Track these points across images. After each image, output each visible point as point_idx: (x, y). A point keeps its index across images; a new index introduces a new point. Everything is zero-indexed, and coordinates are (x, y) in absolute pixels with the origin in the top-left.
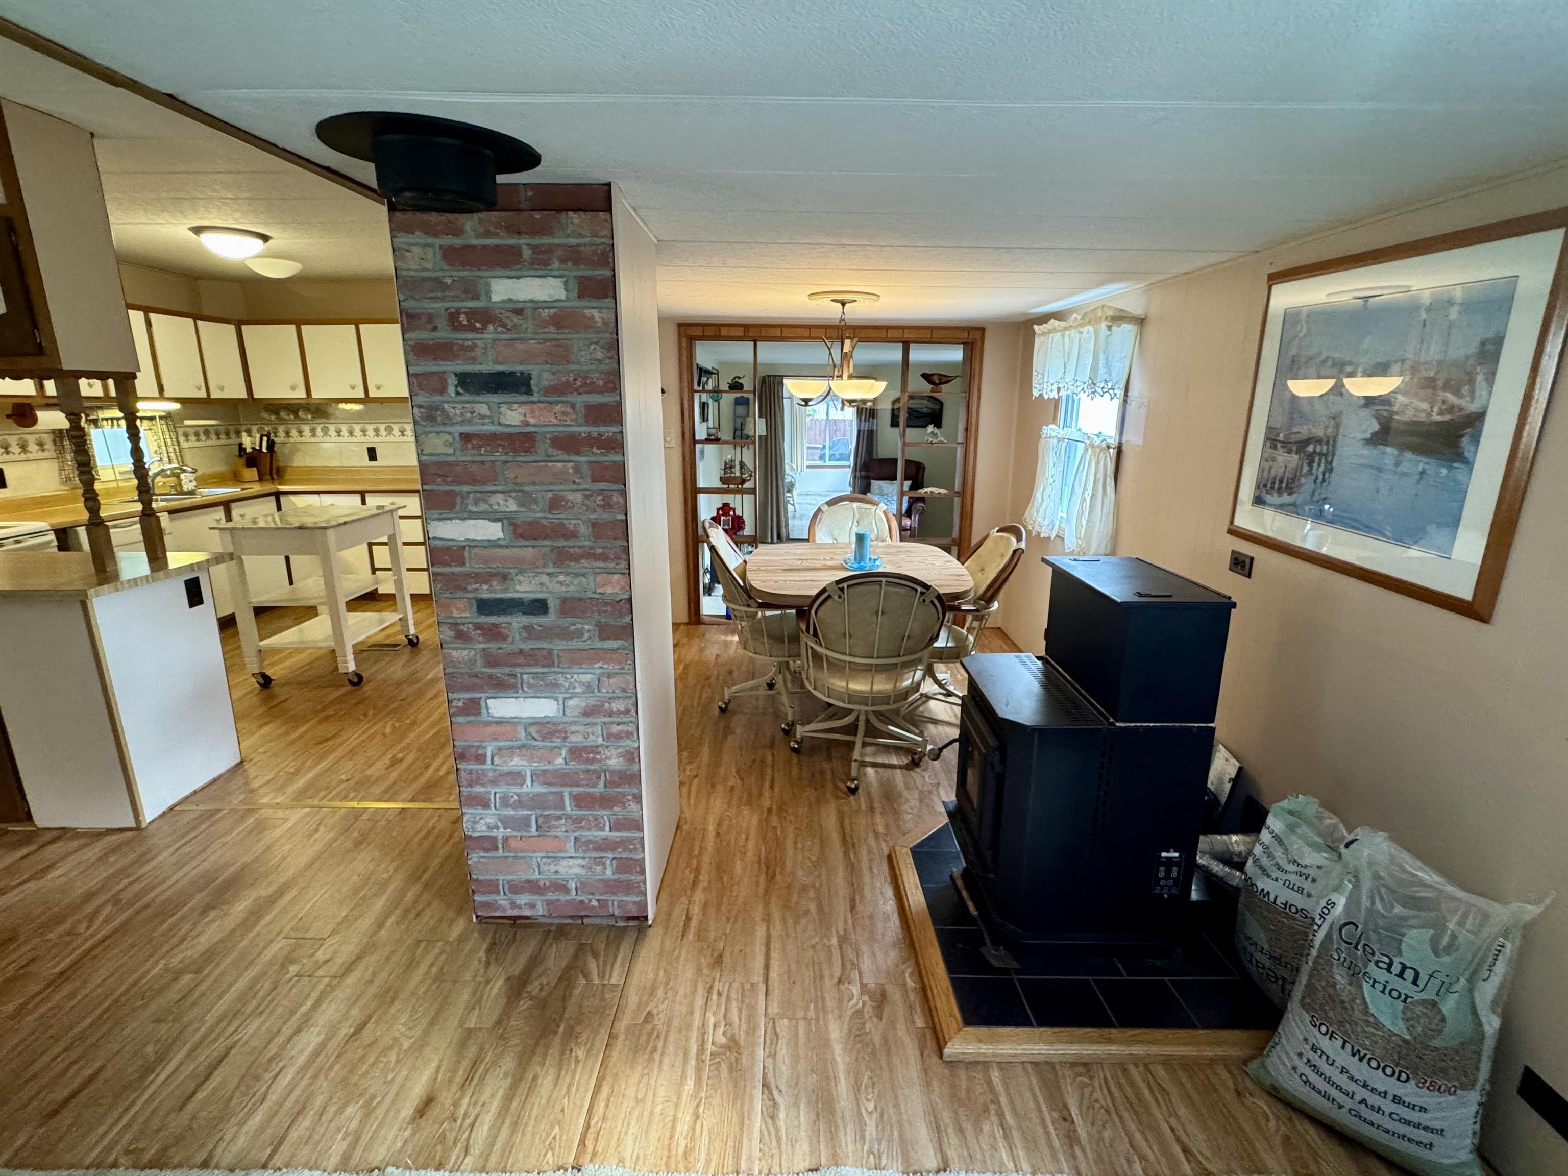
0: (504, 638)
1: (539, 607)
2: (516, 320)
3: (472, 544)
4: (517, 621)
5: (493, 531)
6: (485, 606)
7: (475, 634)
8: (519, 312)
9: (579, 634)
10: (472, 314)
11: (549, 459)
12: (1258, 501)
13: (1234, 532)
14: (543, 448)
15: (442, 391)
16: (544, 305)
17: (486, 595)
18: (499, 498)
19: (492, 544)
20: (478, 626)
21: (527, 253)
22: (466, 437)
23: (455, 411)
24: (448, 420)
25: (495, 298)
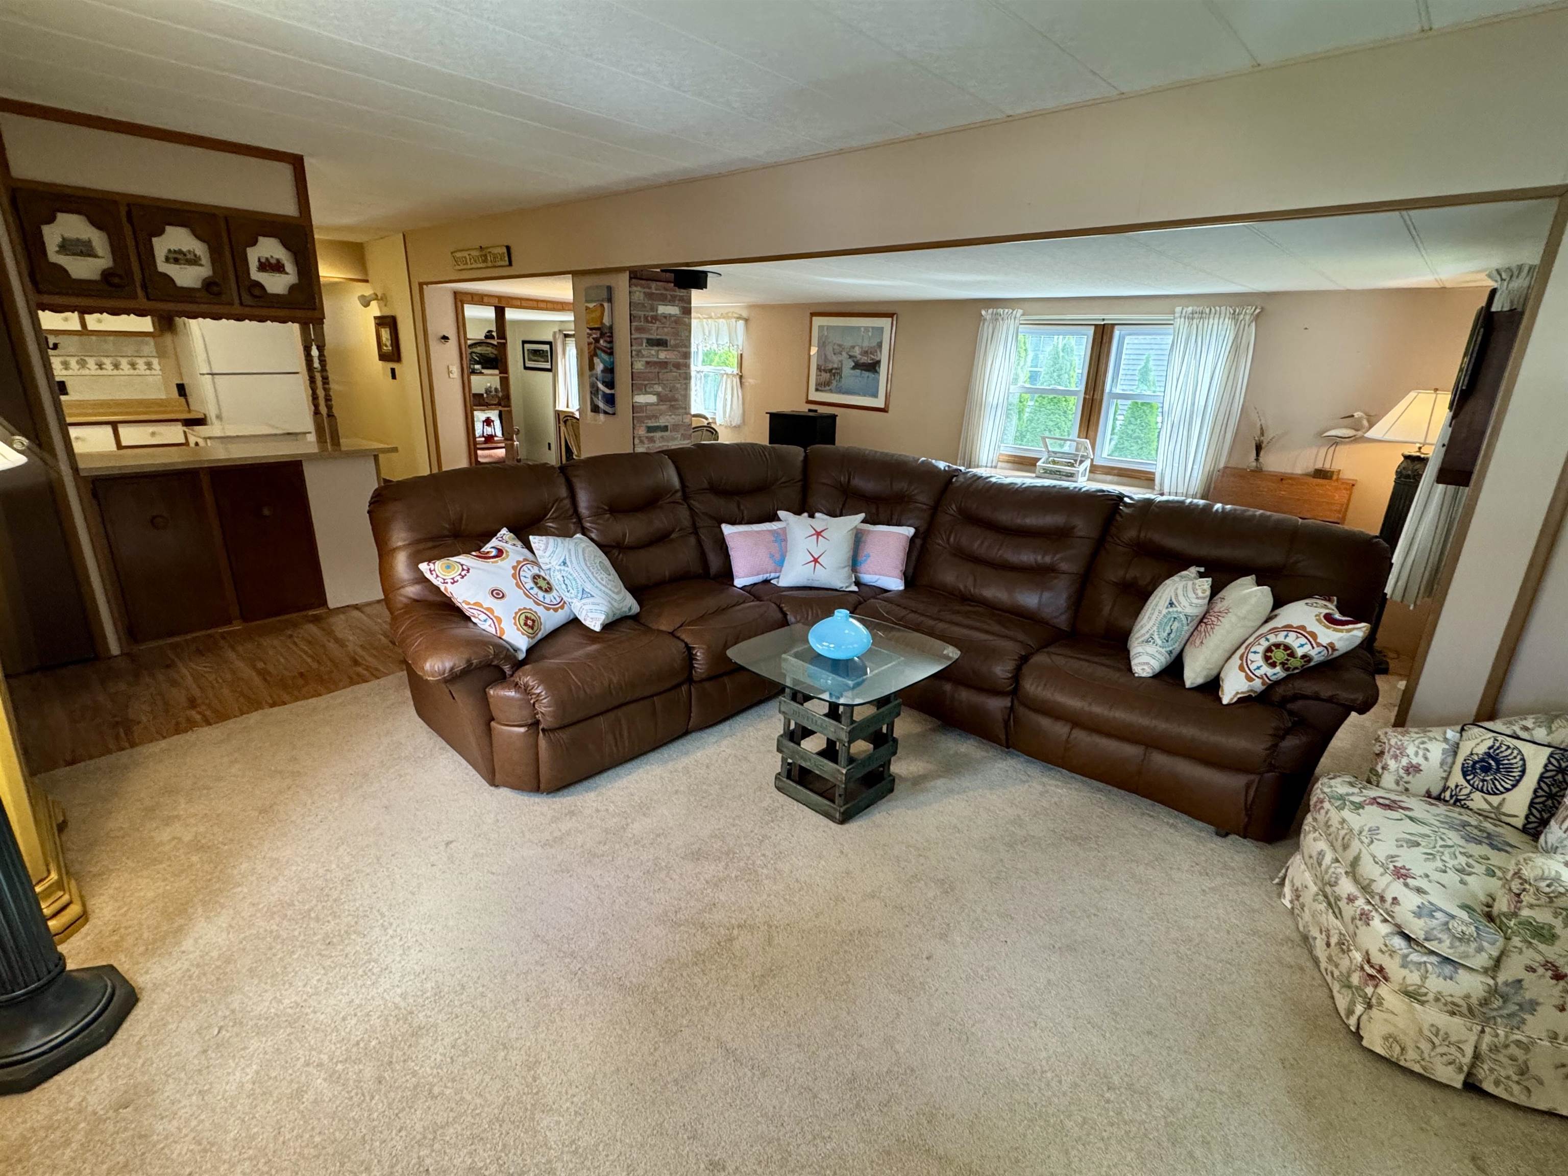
0: (655, 442)
1: (665, 429)
2: (664, 320)
3: (648, 404)
4: (658, 434)
5: (652, 399)
6: (650, 429)
7: (646, 441)
8: (665, 317)
9: (676, 439)
10: (652, 317)
11: (671, 371)
12: (817, 390)
13: (809, 402)
14: (670, 367)
15: (642, 345)
16: (674, 316)
17: (650, 425)
18: (656, 386)
19: (652, 404)
20: (647, 437)
21: (669, 297)
22: (647, 363)
23: (645, 352)
24: (643, 356)
25: (659, 312)
